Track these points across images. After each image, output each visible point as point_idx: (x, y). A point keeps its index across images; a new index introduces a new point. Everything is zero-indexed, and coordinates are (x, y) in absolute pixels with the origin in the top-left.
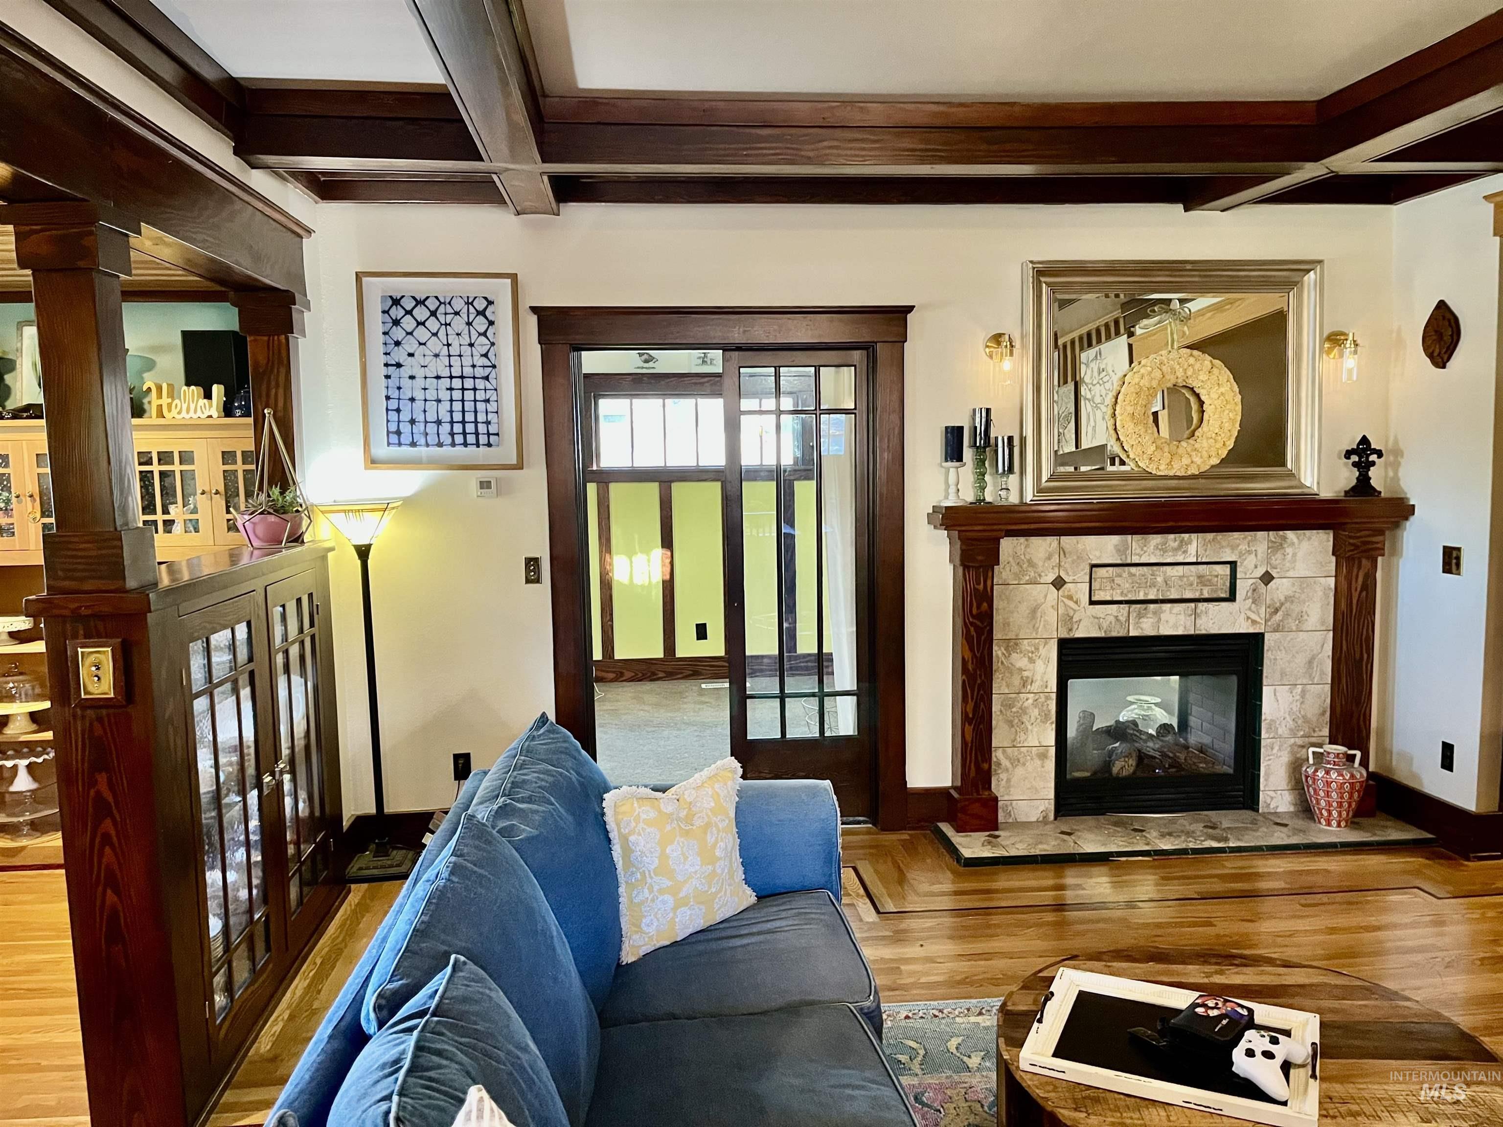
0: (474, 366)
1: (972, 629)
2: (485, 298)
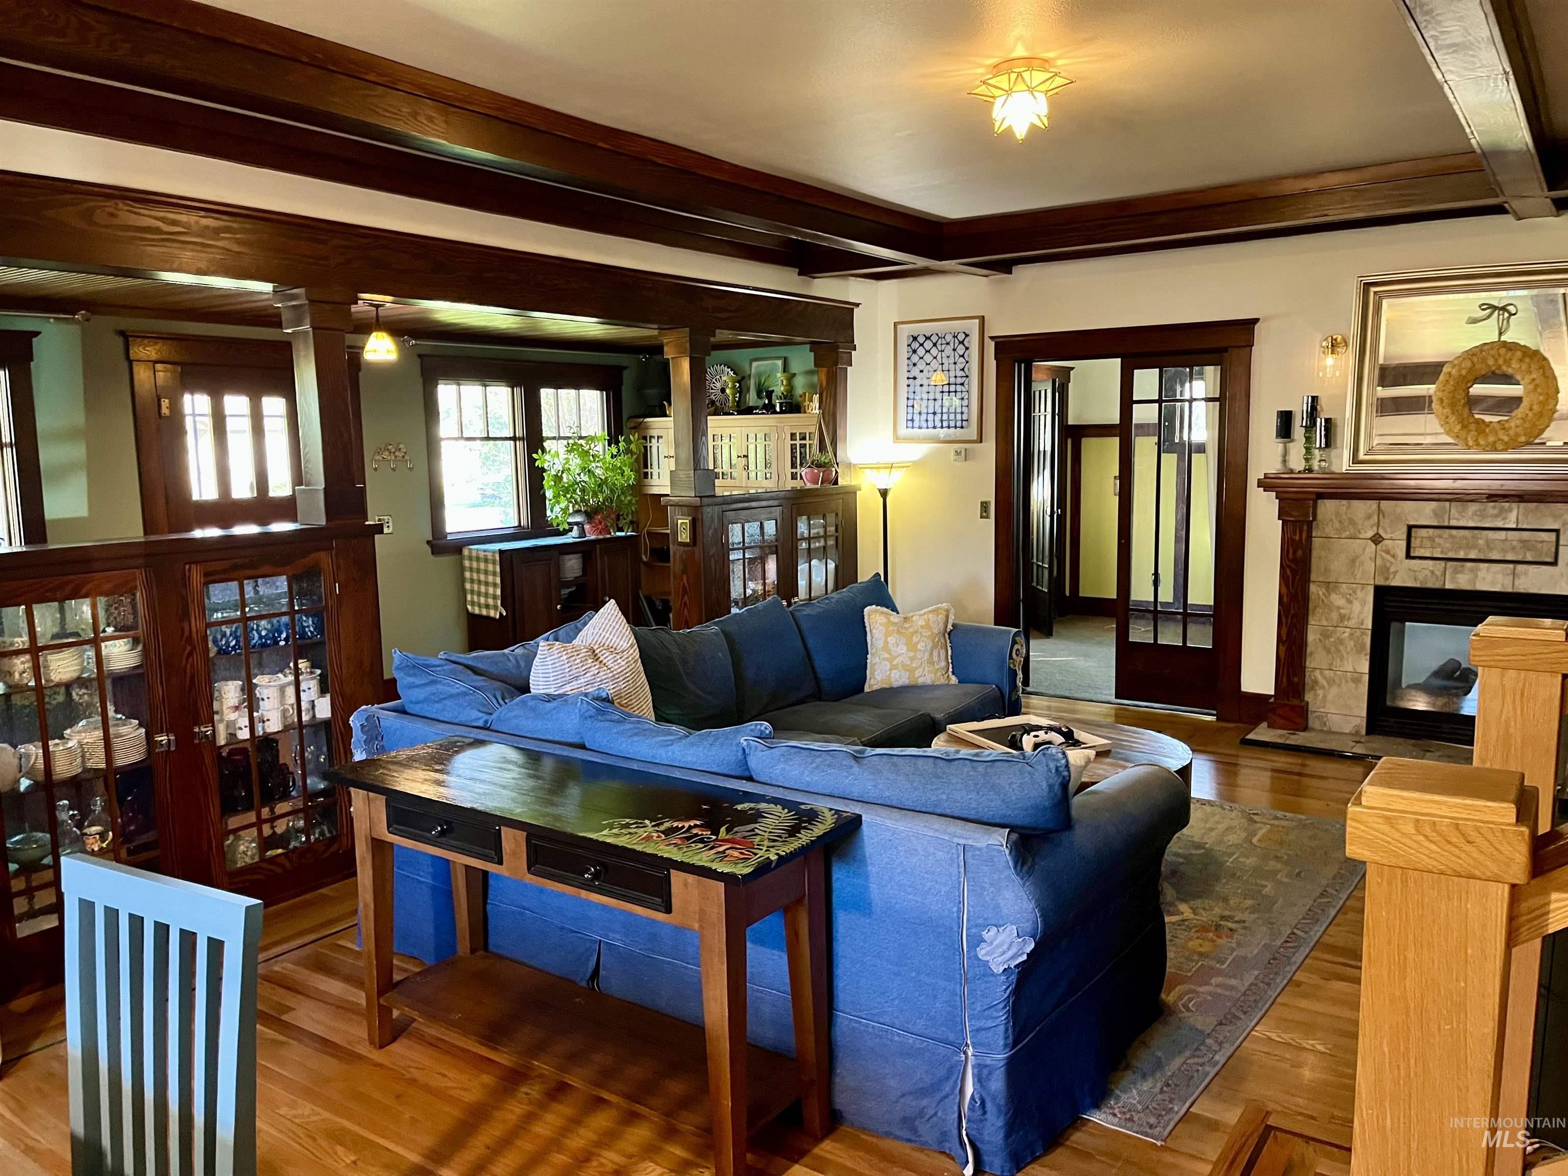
0: (956, 377)
1: (1288, 571)
2: (964, 333)
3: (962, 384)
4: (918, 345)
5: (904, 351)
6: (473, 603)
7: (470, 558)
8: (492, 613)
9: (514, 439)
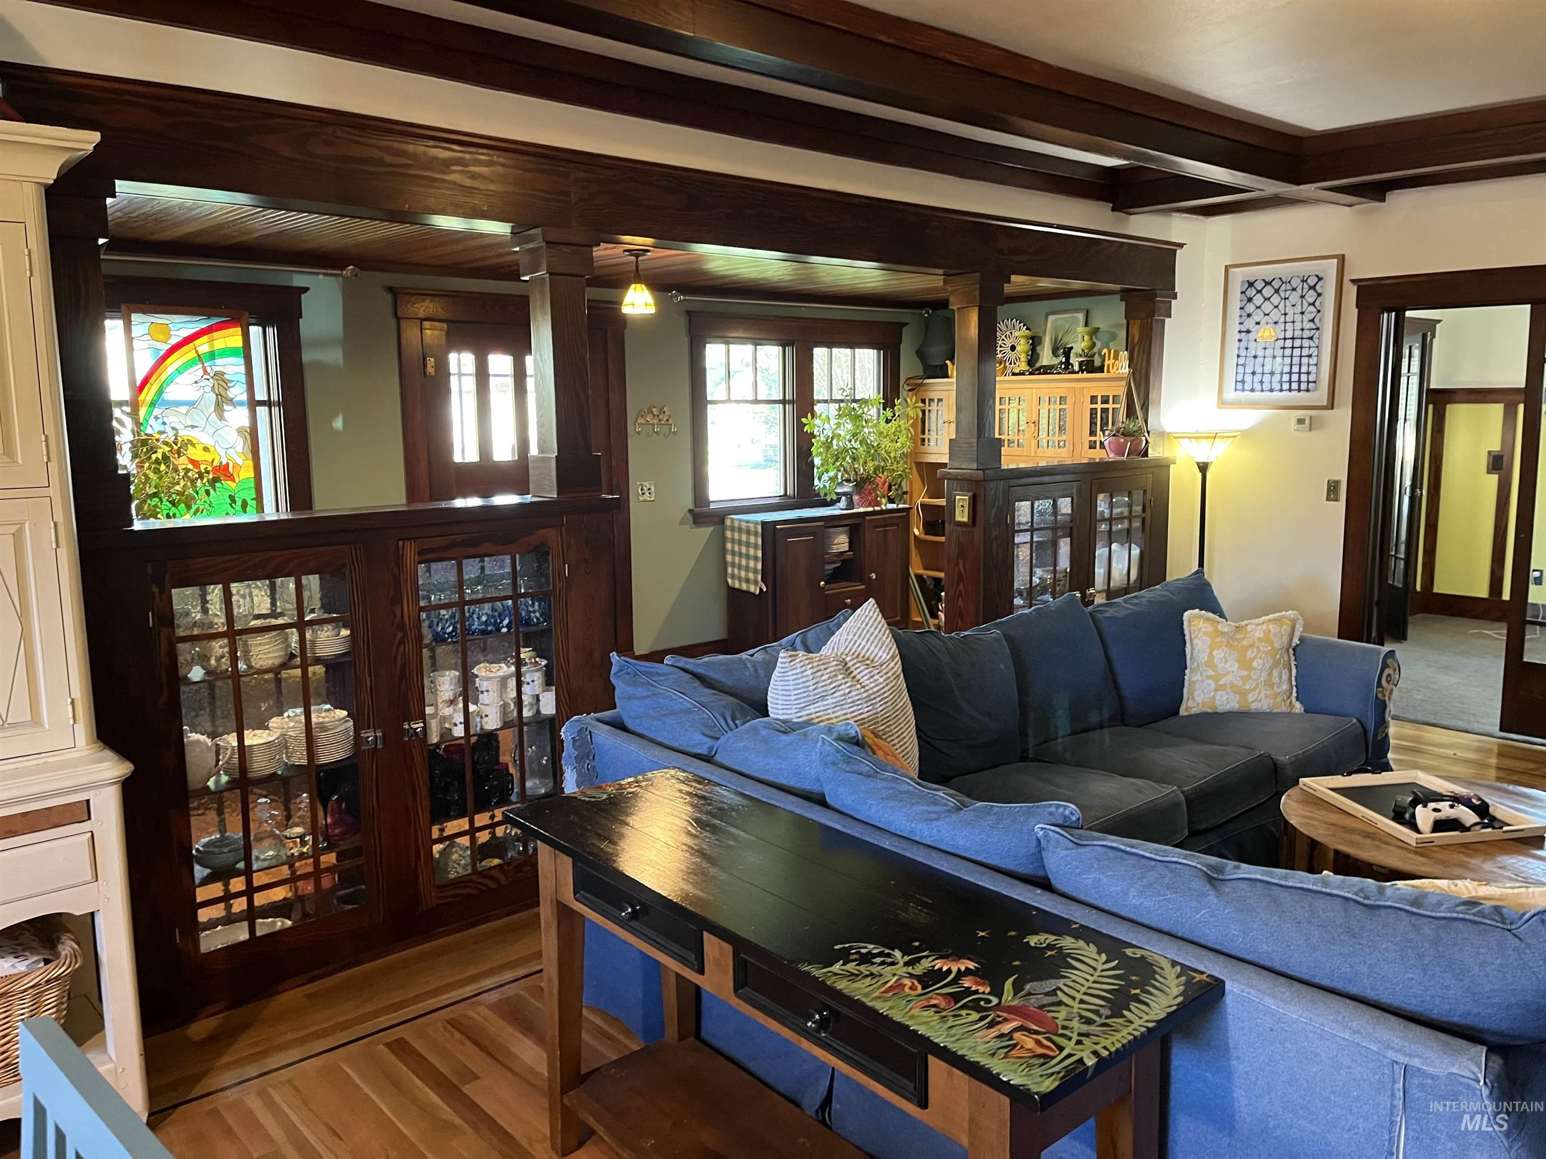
0: (1302, 330)
2: (1317, 276)
3: (1311, 338)
4: (1254, 292)
5: (1236, 299)
6: (733, 577)
7: (733, 529)
8: (752, 588)
9: (783, 402)
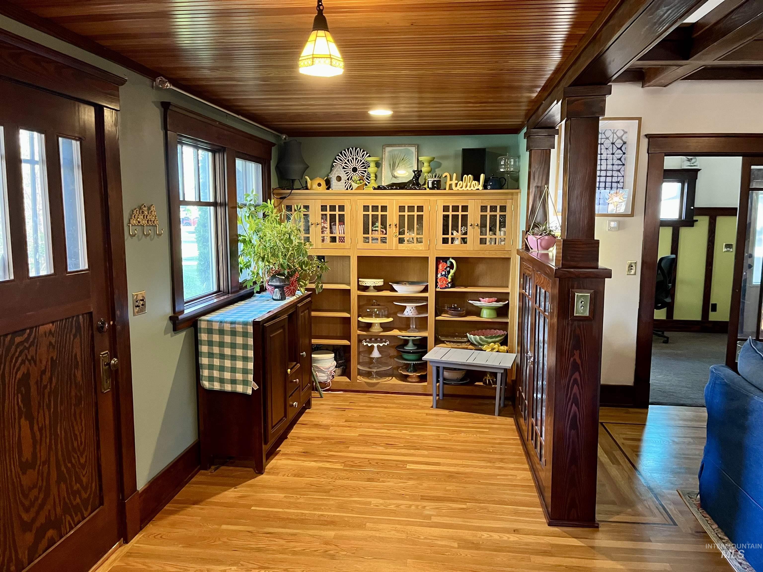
0: (613, 165)
2: (623, 130)
3: (619, 171)
